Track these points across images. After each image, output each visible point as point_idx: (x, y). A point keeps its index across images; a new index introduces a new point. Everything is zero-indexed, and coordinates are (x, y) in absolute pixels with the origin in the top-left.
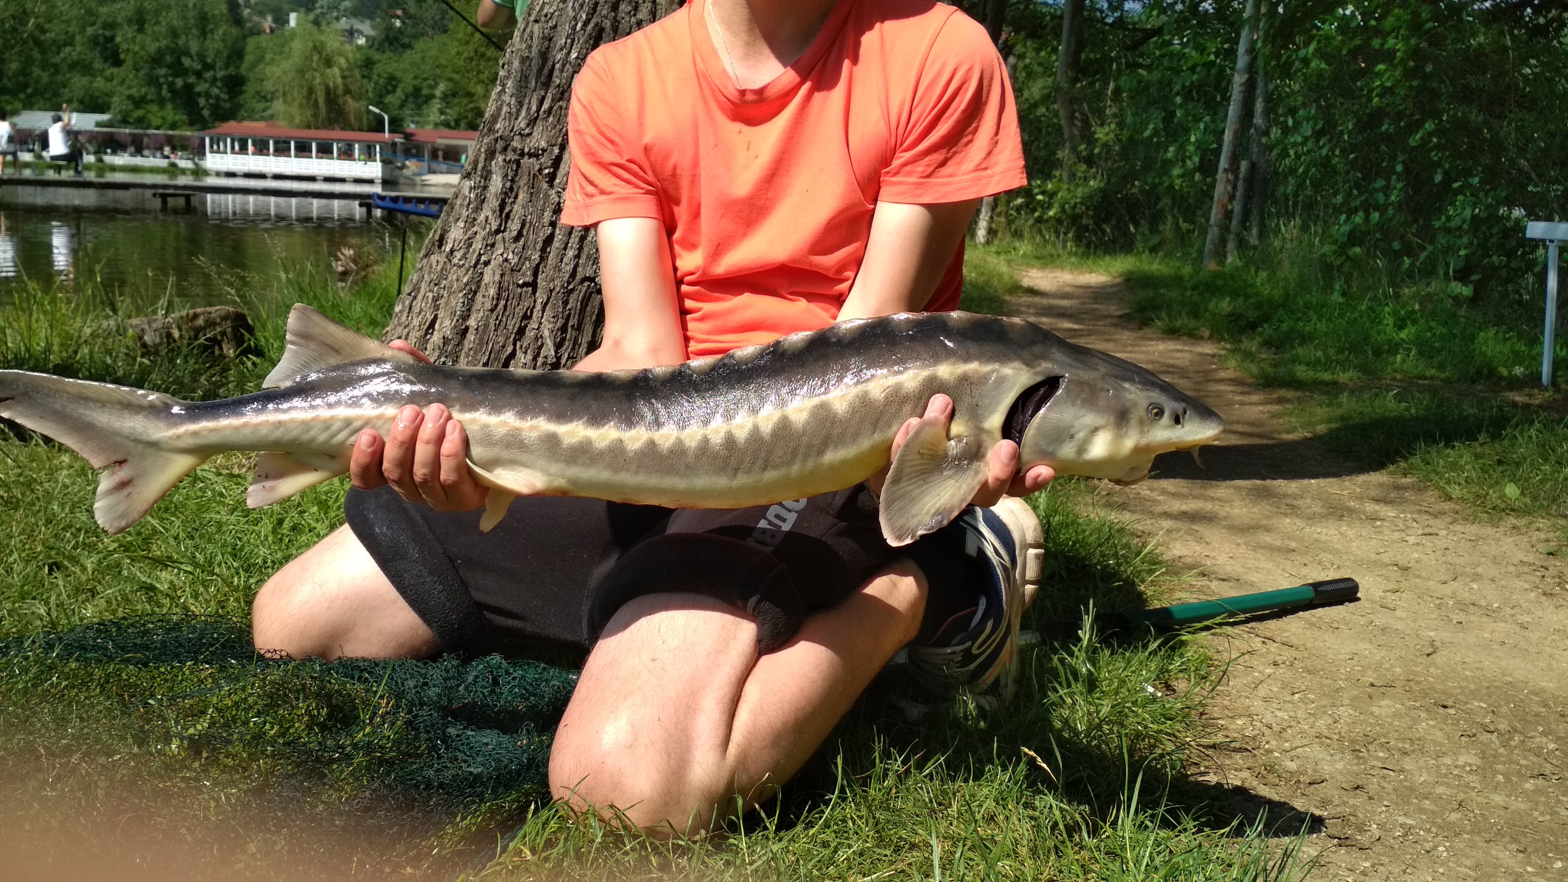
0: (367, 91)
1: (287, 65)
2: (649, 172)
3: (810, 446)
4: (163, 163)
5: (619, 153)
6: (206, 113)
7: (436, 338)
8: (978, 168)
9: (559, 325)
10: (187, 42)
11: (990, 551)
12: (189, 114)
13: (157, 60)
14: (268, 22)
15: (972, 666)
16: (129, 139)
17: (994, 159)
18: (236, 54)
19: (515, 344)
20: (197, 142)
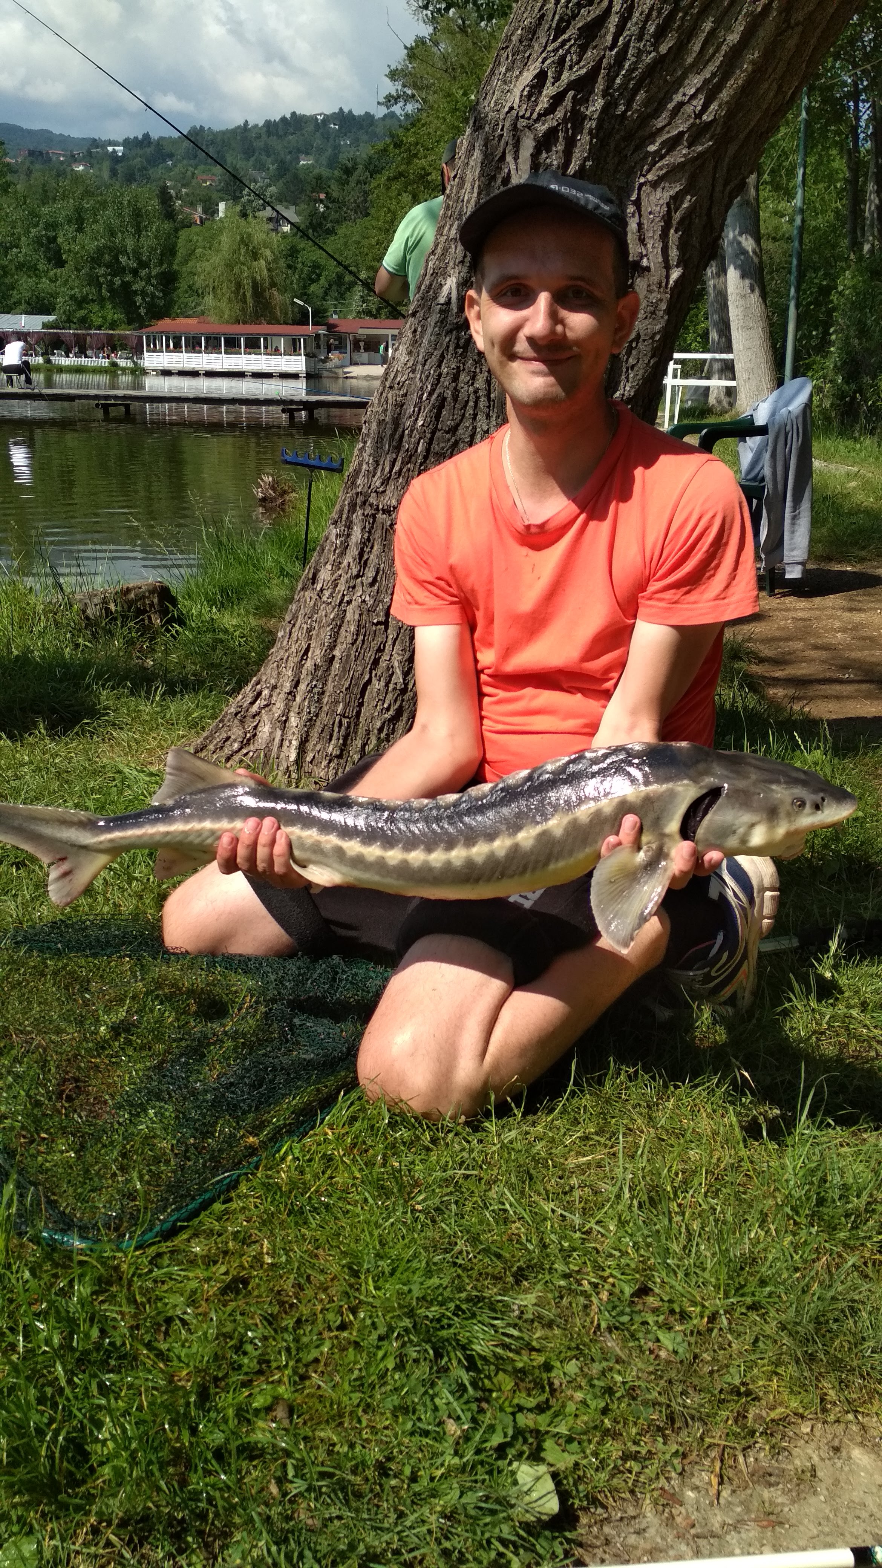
0: (292, 283)
1: (216, 259)
2: (454, 586)
3: (537, 862)
4: (104, 363)
5: (431, 571)
6: (142, 311)
7: (309, 664)
8: (717, 598)
9: (406, 657)
10: (123, 239)
11: (730, 894)
12: (127, 314)
13: (95, 260)
14: (198, 213)
15: (712, 985)
16: (74, 340)
17: (731, 590)
18: (169, 251)
19: (371, 673)
20: (135, 341)
